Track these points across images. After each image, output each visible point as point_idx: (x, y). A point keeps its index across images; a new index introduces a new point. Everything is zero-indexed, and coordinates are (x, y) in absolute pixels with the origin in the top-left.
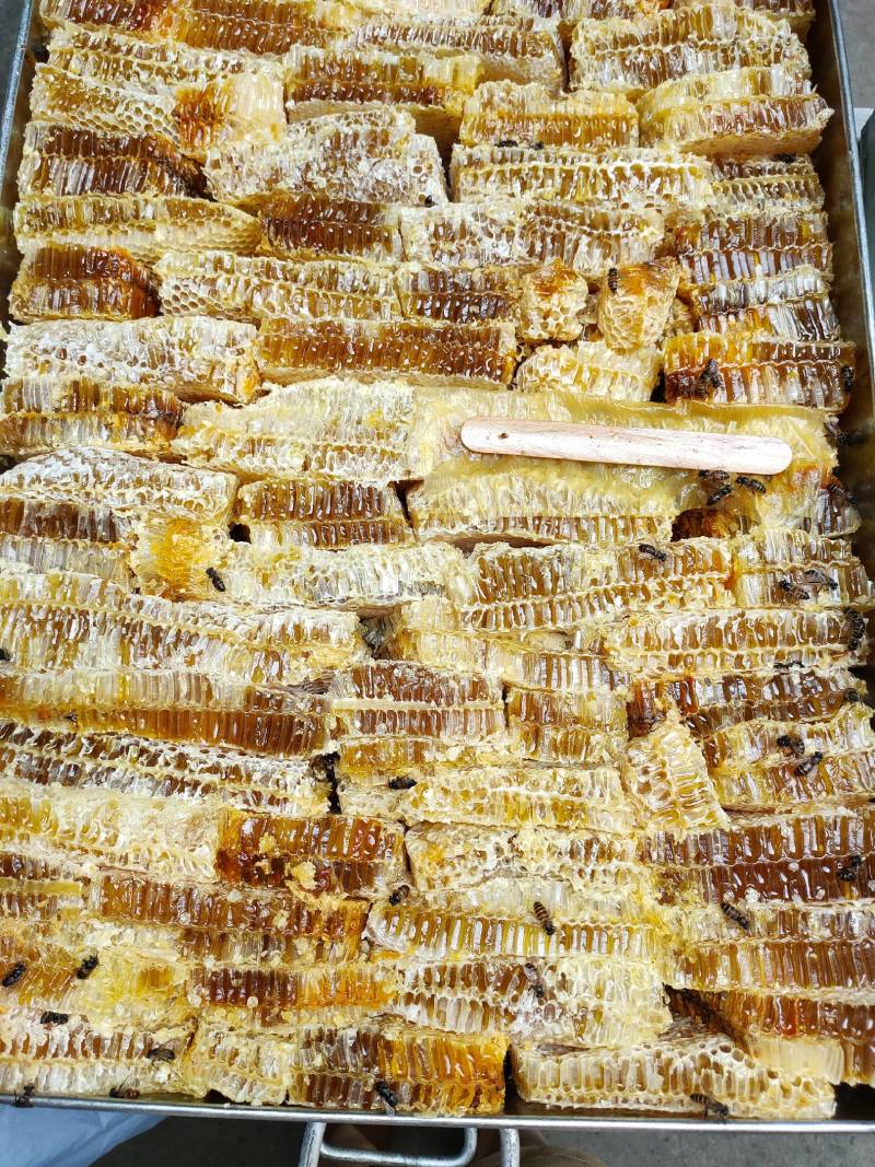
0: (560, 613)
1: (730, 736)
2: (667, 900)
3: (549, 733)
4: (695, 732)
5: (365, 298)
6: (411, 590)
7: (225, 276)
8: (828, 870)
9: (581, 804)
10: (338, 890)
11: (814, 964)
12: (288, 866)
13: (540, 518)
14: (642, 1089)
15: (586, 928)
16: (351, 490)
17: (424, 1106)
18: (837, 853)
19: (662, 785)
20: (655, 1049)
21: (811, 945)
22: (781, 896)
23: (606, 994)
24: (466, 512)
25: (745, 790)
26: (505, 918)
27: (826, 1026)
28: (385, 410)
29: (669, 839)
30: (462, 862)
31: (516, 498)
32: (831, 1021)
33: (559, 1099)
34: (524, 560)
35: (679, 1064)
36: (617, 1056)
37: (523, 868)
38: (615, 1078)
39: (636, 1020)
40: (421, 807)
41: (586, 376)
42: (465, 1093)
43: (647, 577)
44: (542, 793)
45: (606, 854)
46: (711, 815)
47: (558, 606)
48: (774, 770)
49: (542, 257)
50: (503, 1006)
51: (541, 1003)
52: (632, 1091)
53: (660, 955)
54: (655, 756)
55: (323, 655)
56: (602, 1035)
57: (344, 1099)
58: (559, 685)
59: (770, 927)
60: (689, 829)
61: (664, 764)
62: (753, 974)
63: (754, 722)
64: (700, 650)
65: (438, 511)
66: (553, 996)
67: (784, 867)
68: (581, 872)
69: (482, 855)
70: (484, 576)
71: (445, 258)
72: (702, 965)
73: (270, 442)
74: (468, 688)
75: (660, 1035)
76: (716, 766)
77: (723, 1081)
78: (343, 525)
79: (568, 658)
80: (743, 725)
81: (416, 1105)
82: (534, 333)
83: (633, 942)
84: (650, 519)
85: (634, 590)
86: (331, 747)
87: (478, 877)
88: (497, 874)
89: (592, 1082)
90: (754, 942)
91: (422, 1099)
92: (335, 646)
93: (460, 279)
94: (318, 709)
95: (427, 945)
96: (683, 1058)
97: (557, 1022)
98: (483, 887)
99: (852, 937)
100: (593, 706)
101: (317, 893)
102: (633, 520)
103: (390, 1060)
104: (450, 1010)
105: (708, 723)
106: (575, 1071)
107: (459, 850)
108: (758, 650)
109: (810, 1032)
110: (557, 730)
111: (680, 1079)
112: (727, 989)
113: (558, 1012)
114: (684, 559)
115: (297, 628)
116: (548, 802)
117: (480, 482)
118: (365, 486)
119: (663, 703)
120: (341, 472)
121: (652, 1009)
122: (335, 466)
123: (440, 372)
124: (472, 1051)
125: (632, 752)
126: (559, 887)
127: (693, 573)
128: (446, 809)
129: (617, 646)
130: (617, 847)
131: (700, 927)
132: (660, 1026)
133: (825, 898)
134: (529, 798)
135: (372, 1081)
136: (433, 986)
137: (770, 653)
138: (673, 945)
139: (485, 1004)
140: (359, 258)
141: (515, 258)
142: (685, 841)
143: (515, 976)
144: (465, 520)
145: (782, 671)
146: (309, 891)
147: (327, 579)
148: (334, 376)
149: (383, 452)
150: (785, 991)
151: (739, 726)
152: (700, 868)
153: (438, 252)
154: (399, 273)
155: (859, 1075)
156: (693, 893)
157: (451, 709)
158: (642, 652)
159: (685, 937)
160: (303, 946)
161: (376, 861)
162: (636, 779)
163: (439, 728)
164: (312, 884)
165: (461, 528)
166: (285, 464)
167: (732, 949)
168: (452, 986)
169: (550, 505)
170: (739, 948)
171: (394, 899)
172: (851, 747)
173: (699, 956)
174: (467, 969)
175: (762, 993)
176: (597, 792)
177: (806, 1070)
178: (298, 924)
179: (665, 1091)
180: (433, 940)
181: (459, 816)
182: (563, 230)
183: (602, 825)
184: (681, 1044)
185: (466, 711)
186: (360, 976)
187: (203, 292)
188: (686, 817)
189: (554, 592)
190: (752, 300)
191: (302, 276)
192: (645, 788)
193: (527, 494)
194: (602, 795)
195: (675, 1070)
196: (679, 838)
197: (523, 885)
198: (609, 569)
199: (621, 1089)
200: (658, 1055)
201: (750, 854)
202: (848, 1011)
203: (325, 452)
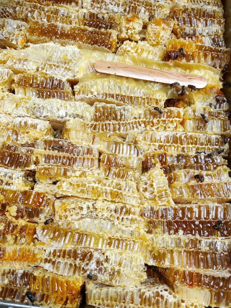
0: (122, 128)
1: (177, 173)
2: (149, 232)
3: (113, 170)
4: (166, 172)
5: (67, 19)
6: (70, 116)
7: (19, 6)
8: (209, 225)
9: (121, 193)
10: (25, 218)
11: (202, 260)
12: (7, 207)
13: (118, 95)
14: (132, 303)
15: (118, 239)
16: (53, 81)
17: (45, 303)
18: (213, 219)
19: (151, 189)
20: (139, 288)
21: (201, 252)
22: (191, 233)
23: (123, 265)
24: (92, 90)
25: (181, 193)
26: (88, 233)
27: (205, 284)
28: (69, 55)
29: (152, 209)
30: (74, 211)
31: (110, 87)
32: (207, 282)
33: (99, 304)
34: (111, 108)
35: (147, 294)
36: (124, 289)
37: (97, 215)
38: (122, 298)
39: (133, 276)
40: (61, 189)
41: (139, 51)
42: (62, 299)
43: (154, 118)
44: (107, 188)
45: (128, 212)
46: (168, 201)
47: (122, 126)
48: (192, 186)
49: (128, 13)
50: (82, 266)
51: (97, 267)
52: (128, 303)
53: (144, 252)
54: (150, 179)
55: (34, 133)
56: (119, 281)
57: (14, 298)
58: (119, 153)
59: (187, 245)
60: (159, 206)
61: (153, 182)
62: (179, 262)
63: (187, 169)
64: (170, 144)
65: (82, 89)
66: (102, 265)
67: (193, 222)
68: (118, 218)
69: (81, 208)
70: (96, 112)
71: (96, 9)
72: (159, 256)
73: (26, 60)
74: (86, 151)
75: (141, 283)
76: (171, 184)
77: (164, 302)
78: (49, 92)
79: (123, 144)
80: (183, 170)
81: (42, 302)
82: (123, 35)
83: (135, 246)
84: (157, 100)
85: (149, 122)
86: (33, 167)
87: (79, 216)
88: (87, 217)
89: (113, 299)
90: (180, 249)
91: (44, 300)
92: (39, 131)
93: (100, 16)
94: (29, 152)
95: (56, 241)
96: (149, 292)
97: (103, 274)
98: (81, 221)
99: (217, 251)
100: (130, 161)
101: (17, 218)
102: (151, 99)
103: (34, 283)
104: (62, 266)
105: (170, 169)
106: (107, 294)
107: (73, 206)
108: (190, 146)
109: (198, 286)
110: (116, 168)
111: (147, 300)
112: (169, 267)
113: (103, 271)
114: (167, 113)
115: (26, 123)
116: (108, 191)
117: (99, 81)
118: (58, 79)
119: (155, 161)
120: (50, 73)
121: (139, 272)
122: (48, 70)
123: (89, 43)
124: (67, 282)
125: (142, 177)
126: (110, 223)
127: (170, 118)
128: (70, 190)
129: (141, 139)
130: (133, 210)
131: (160, 242)
132: (142, 279)
133: (208, 236)
134: (102, 189)
135: (25, 291)
136: (56, 257)
137: (194, 147)
138: (150, 248)
139: (75, 265)
140: (66, 6)
141: (119, 12)
142: (158, 210)
143: (88, 255)
144: (92, 93)
145: (198, 154)
146: (13, 216)
147: (39, 108)
148: (52, 42)
149: (66, 68)
150: (190, 269)
151: (180, 171)
152: (162, 220)
153: (93, 7)
154: (79, 12)
155: (216, 303)
156: (159, 230)
157: (78, 157)
158: (149, 143)
159: (154, 245)
160: (9, 237)
161: (41, 208)
162: (142, 186)
163: (73, 164)
164: (15, 214)
165: (90, 96)
166: (30, 68)
167: (172, 252)
168: (64, 257)
169: (122, 91)
170: (174, 251)
171: (46, 223)
172: (221, 180)
173: (159, 253)
174: (70, 251)
175: (182, 269)
176: (127, 189)
177: (196, 300)
178: (8, 229)
179: (141, 304)
180: (59, 239)
181: (74, 193)
182: (136, 5)
183: (128, 201)
184: (150, 287)
185: (84, 159)
186: (29, 251)
187: (11, 11)
188: (159, 202)
189: (120, 120)
190: (197, 34)
191: (46, 10)
192: (145, 190)
193: (115, 86)
194: (129, 191)
195: (146, 297)
196: (156, 209)
197: (96, 222)
198: (140, 114)
199: (124, 302)
200: (140, 290)
201: (181, 217)
202: (214, 278)
203: (45, 65)
